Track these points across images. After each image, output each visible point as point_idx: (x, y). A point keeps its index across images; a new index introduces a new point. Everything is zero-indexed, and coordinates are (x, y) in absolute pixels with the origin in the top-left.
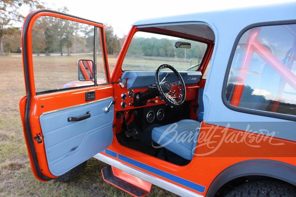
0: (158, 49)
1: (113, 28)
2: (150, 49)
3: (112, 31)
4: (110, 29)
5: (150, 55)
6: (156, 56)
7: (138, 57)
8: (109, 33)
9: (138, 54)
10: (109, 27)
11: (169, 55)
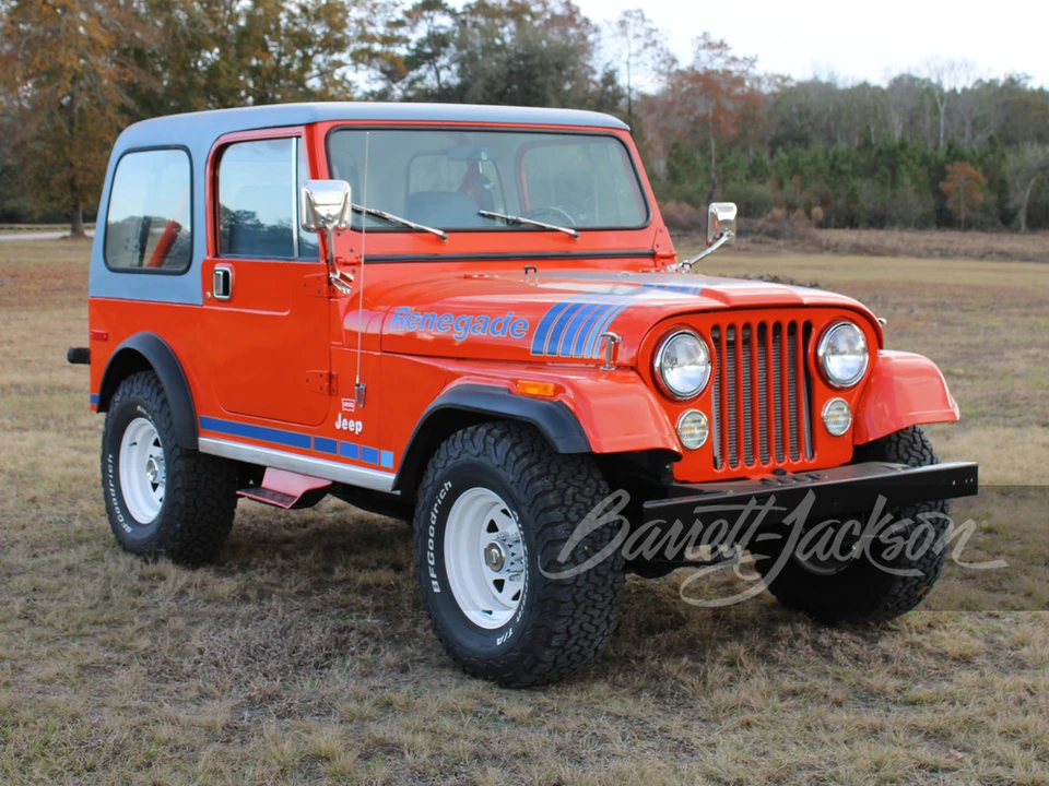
0: (939, 173)
1: (586, 21)
2: (871, 171)
3: (584, 48)
4: (564, 32)
5: (878, 221)
6: (922, 224)
7: (775, 235)
8: (559, 67)
9: (778, 212)
10: (556, 20)
11: (1022, 217)
